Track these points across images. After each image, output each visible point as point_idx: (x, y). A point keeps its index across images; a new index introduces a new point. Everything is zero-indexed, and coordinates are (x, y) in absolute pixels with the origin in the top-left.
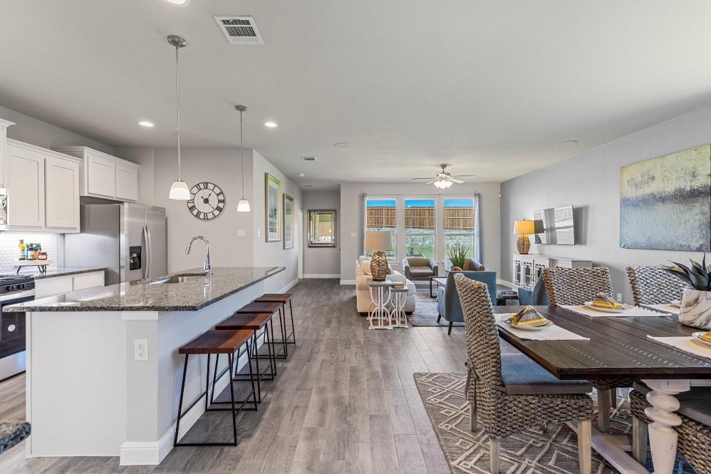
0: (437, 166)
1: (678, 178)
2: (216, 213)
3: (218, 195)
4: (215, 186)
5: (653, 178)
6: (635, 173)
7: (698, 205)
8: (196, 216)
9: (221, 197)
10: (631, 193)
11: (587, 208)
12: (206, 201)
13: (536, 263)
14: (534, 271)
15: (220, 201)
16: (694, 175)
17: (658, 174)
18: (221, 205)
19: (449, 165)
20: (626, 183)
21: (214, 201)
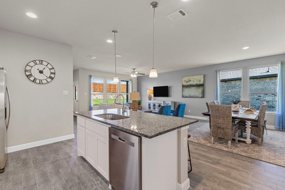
0: (132, 69)
1: (197, 81)
2: (49, 80)
3: (50, 69)
4: (49, 63)
5: (191, 81)
6: (186, 79)
7: (201, 87)
8: (33, 81)
9: (53, 71)
10: (185, 84)
11: (171, 87)
12: (41, 72)
13: (158, 103)
14: (157, 105)
15: (51, 73)
16: (200, 81)
17: (192, 80)
18: (53, 76)
19: (136, 69)
20: (183, 81)
21: (47, 73)
